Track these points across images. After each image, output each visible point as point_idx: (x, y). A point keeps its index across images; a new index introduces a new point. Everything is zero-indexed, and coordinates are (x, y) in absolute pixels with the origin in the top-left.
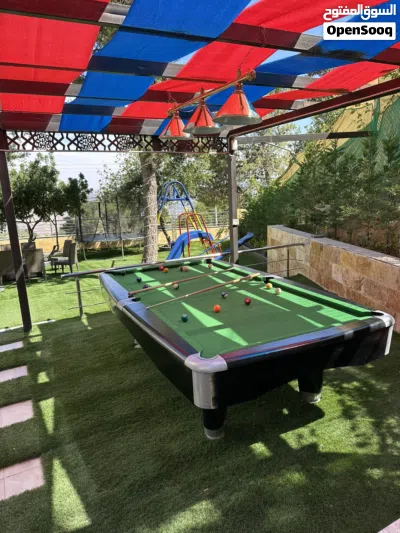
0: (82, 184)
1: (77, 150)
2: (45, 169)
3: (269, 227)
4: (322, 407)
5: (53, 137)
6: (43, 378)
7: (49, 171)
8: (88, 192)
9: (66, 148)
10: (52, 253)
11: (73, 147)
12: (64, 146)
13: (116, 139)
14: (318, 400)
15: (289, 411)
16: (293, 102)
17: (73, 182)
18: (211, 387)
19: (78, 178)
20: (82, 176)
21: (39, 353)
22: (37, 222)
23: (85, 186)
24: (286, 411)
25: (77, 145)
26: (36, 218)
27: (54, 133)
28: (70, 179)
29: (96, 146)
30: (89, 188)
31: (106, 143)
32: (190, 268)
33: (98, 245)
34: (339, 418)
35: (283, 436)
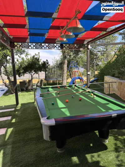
0: (47, 63)
1: (36, 49)
2: (36, 58)
3: (105, 76)
4: (107, 145)
5: (28, 44)
6: (14, 121)
7: (38, 59)
8: (49, 65)
9: (32, 48)
10: (37, 83)
11: (34, 48)
12: (31, 47)
13: (48, 45)
14: (107, 142)
15: (93, 145)
16: (107, 28)
17: (44, 62)
18: (48, 132)
19: (46, 61)
20: (47, 60)
21: (17, 112)
22: (34, 74)
23: (48, 63)
24: (91, 145)
25: (36, 47)
26: (34, 73)
27: (29, 43)
28: (43, 61)
29: (42, 47)
30: (49, 64)
31: (45, 46)
32: (68, 87)
33: (51, 82)
34: (113, 151)
35: (87, 155)
